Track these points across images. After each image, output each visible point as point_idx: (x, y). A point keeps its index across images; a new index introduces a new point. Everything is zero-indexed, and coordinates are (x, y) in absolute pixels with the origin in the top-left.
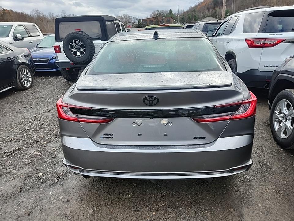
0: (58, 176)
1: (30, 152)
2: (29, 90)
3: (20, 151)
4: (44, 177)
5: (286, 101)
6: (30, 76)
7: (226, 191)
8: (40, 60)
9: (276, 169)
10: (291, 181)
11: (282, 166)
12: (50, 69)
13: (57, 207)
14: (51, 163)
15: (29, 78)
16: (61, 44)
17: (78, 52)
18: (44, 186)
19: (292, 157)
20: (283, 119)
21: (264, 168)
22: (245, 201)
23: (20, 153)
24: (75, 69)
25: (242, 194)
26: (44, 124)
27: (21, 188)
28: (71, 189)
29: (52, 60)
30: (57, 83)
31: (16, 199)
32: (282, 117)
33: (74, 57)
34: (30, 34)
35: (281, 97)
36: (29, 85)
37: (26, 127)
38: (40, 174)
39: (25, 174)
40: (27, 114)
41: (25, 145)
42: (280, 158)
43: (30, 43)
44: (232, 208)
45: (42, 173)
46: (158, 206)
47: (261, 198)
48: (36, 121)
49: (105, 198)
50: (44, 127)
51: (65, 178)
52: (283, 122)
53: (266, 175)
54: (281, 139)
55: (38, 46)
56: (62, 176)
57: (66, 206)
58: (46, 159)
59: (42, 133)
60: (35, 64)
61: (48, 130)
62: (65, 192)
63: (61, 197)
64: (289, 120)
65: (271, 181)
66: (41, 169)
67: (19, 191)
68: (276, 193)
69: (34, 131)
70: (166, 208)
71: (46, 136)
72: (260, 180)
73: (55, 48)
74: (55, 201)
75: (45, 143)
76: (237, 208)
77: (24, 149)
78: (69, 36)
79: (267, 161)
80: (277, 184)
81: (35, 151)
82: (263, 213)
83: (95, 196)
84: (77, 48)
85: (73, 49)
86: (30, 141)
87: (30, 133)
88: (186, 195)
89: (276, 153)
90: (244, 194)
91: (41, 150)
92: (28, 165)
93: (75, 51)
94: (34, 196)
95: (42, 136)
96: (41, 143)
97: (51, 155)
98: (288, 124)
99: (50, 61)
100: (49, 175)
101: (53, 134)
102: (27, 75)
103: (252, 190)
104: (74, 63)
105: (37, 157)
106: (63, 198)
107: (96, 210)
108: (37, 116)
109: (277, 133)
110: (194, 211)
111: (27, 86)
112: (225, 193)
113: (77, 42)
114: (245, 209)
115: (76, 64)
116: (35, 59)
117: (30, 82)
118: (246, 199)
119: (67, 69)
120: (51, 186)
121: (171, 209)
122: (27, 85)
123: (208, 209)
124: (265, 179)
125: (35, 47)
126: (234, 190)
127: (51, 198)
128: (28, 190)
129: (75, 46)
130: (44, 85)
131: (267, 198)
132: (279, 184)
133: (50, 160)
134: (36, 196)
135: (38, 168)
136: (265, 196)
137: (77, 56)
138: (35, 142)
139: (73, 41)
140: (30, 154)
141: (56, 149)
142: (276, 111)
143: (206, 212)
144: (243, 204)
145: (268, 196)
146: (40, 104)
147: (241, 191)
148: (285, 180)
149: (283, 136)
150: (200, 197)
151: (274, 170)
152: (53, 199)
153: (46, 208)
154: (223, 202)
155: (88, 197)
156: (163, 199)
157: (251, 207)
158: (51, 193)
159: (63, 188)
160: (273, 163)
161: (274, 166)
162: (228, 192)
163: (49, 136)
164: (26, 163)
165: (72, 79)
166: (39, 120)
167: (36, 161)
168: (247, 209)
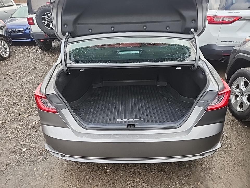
0: (41, 151)
1: (13, 126)
2: (8, 60)
3: (4, 125)
4: (28, 153)
5: (244, 79)
6: (7, 47)
7: (192, 164)
8: (16, 31)
9: (234, 141)
10: (247, 152)
11: (238, 137)
12: (25, 39)
13: (42, 184)
14: (34, 138)
15: (6, 49)
16: (34, 16)
17: (51, 24)
18: (28, 162)
19: (246, 128)
20: (240, 94)
21: (223, 140)
22: (210, 173)
23: (4, 127)
24: (49, 40)
25: (207, 166)
26: (24, 96)
27: (7, 165)
28: (54, 165)
29: (26, 30)
30: (33, 52)
31: (3, 176)
32: (239, 92)
33: (47, 29)
34: (4, 4)
35: (239, 74)
36: (7, 55)
37: (7, 99)
38: (24, 150)
39: (10, 150)
40: (7, 86)
41: (8, 119)
42: (236, 130)
43: (4, 13)
44: (199, 181)
45: (26, 149)
46: (134, 181)
47: (223, 170)
48: (16, 92)
49: (86, 174)
50: (24, 99)
51: (48, 153)
52: (240, 96)
53: (226, 147)
54: (236, 111)
55: (12, 17)
56: (44, 151)
57: (51, 184)
58: (28, 134)
59: (22, 106)
60: (11, 35)
61: (28, 102)
62: (48, 169)
63: (45, 174)
64: (246, 96)
65: (230, 153)
66: (25, 144)
67: (6, 168)
68: (235, 165)
69: (15, 104)
70: (142, 183)
71: (27, 109)
72: (221, 152)
73: (29, 20)
74: (40, 178)
75: (27, 116)
76: (203, 181)
77: (7, 123)
78: (41, 9)
79: (225, 133)
80: (235, 155)
81: (17, 125)
82: (226, 186)
83: (77, 172)
84: (49, 20)
85: (46, 21)
86: (12, 114)
87: (11, 106)
88: (158, 169)
89: (232, 124)
90: (209, 167)
91: (23, 124)
92: (12, 140)
93: (47, 23)
94: (20, 173)
95: (23, 109)
96: (22, 117)
97: (32, 129)
98: (245, 99)
99: (25, 32)
100: (33, 151)
101: (33, 107)
102: (4, 46)
103: (215, 162)
104: (48, 35)
105: (20, 131)
106: (47, 174)
107: (78, 187)
108: (17, 88)
109: (233, 105)
110: (166, 186)
111: (6, 57)
112: (192, 165)
113: (49, 14)
114: (210, 182)
115: (49, 36)
116: (10, 30)
117: (8, 53)
118: (210, 172)
119: (41, 40)
120: (34, 162)
121: (146, 183)
122: (5, 55)
123: (178, 183)
124: (225, 150)
125: (9, 18)
126: (200, 163)
127: (36, 175)
128: (14, 166)
129: (48, 18)
130: (21, 55)
131: (228, 170)
132: (238, 156)
133: (32, 135)
134: (21, 173)
135: (21, 143)
136: (226, 168)
137: (50, 29)
138: (17, 116)
139: (46, 13)
140: (13, 128)
141: (37, 123)
142: (233, 86)
143: (177, 186)
144: (208, 176)
145: (229, 168)
146: (19, 75)
147: (206, 163)
148: (242, 152)
149: (239, 109)
150: (170, 170)
151: (232, 141)
152: (37, 176)
153: (32, 186)
154: (191, 175)
155: (70, 174)
156: (138, 173)
157: (215, 180)
158: (35, 169)
159: (46, 164)
160: (231, 135)
161: (232, 137)
162: (195, 165)
163: (29, 108)
164: (10, 138)
165: (47, 49)
166: (19, 92)
167: (19, 135)
168: (212, 182)
